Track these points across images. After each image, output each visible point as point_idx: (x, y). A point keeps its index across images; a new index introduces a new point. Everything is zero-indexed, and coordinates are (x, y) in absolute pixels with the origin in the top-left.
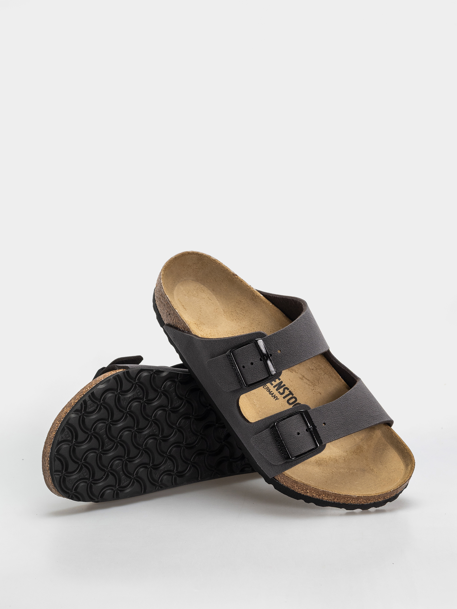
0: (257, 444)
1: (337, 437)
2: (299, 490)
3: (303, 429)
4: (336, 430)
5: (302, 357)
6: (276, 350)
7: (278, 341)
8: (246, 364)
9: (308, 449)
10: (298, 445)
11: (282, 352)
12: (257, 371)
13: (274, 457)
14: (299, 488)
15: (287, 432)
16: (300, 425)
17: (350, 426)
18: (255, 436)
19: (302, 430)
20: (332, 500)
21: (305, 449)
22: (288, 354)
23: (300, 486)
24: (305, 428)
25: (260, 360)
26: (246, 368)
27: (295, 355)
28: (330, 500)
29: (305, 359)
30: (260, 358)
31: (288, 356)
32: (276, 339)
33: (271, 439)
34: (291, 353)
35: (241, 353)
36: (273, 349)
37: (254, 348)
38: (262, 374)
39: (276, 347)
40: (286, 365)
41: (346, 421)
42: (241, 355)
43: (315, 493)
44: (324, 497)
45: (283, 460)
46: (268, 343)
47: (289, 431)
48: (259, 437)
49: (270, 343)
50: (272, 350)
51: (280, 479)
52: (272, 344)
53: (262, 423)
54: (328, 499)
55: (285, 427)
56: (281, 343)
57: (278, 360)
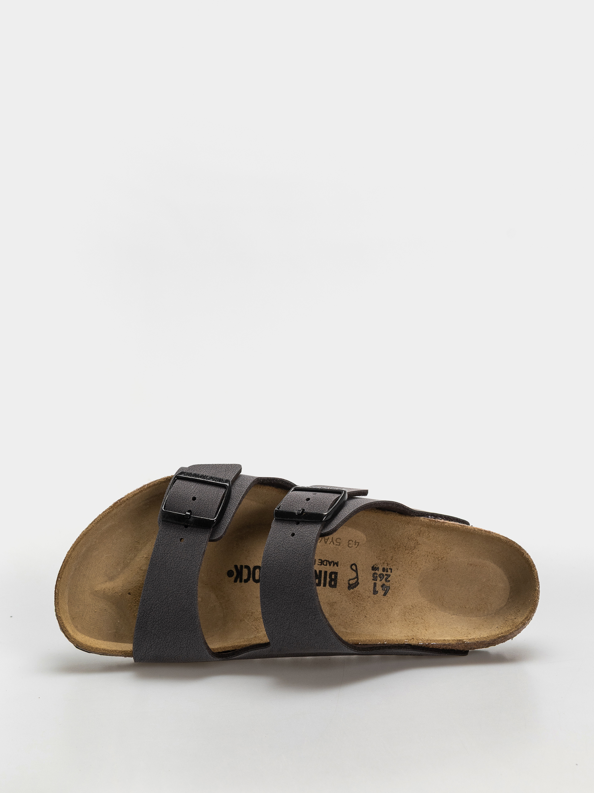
19: (195, 506)
56: (300, 542)
57: (286, 528)
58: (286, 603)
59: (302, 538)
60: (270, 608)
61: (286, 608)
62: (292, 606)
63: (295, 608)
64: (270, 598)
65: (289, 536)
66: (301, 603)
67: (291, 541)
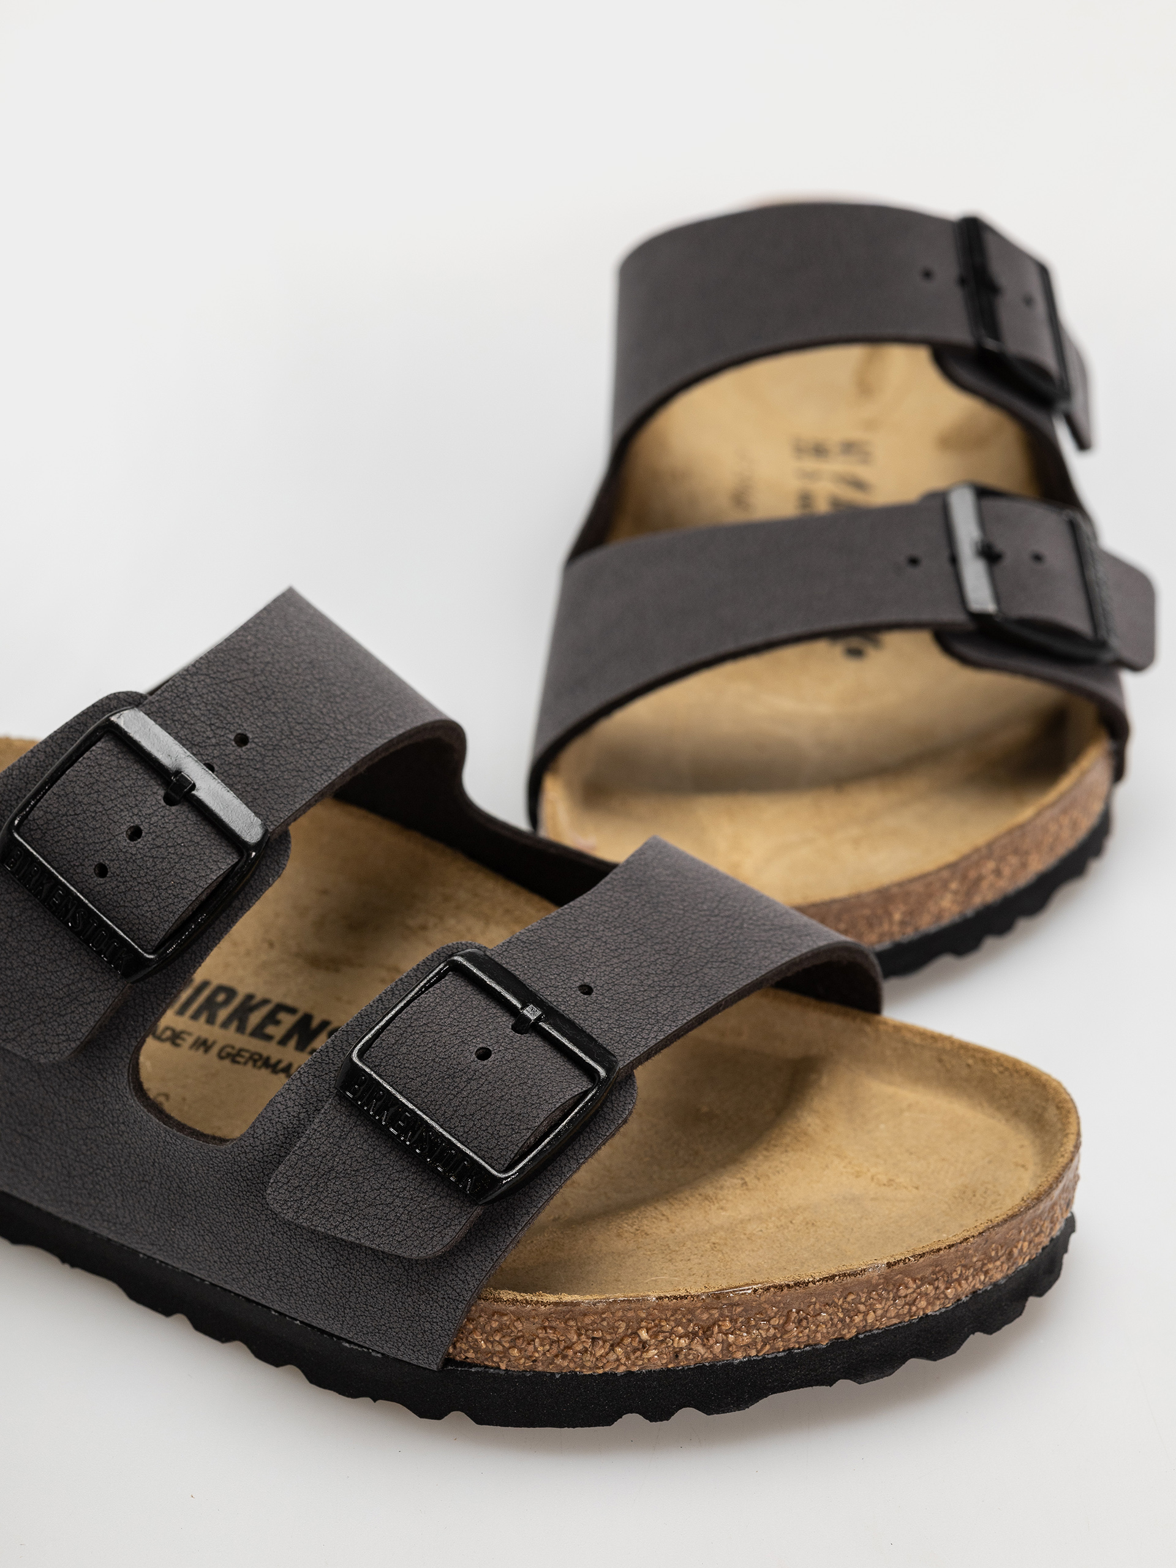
0: (306, 1203)
1: (668, 1023)
2: (598, 1354)
3: (496, 1029)
4: (654, 1000)
5: (354, 741)
6: (222, 739)
7: (216, 697)
8: (109, 847)
9: (562, 1101)
10: (503, 1102)
11: (256, 740)
12: (174, 856)
13: (414, 1220)
14: (594, 1339)
15: (429, 1070)
16: (476, 1019)
17: (706, 970)
18: (281, 1168)
19: (493, 1033)
20: (775, 1338)
21: (545, 1107)
22: (284, 742)
23: (594, 1322)
24: (507, 1021)
25: (165, 801)
26: (113, 868)
27: (318, 738)
28: (765, 1342)
29: (370, 744)
30: (162, 792)
31: (289, 751)
32: (204, 691)
33: (366, 1141)
34: (295, 733)
35: (63, 811)
36: (208, 738)
37: (119, 759)
38: (201, 860)
39: (218, 728)
40: (299, 790)
41: (678, 958)
42: (70, 818)
43: (680, 1330)
44: (731, 1338)
45: (460, 1207)
46: (174, 721)
47: (433, 1060)
48: (300, 1164)
49: (185, 716)
50: (204, 744)
51: (487, 1341)
52: (195, 716)
53: (290, 1104)
54: (754, 1343)
55: (409, 1053)
56: (234, 703)
57: (251, 780)
59: (220, 709)
65: (254, 745)
67: (259, 724)
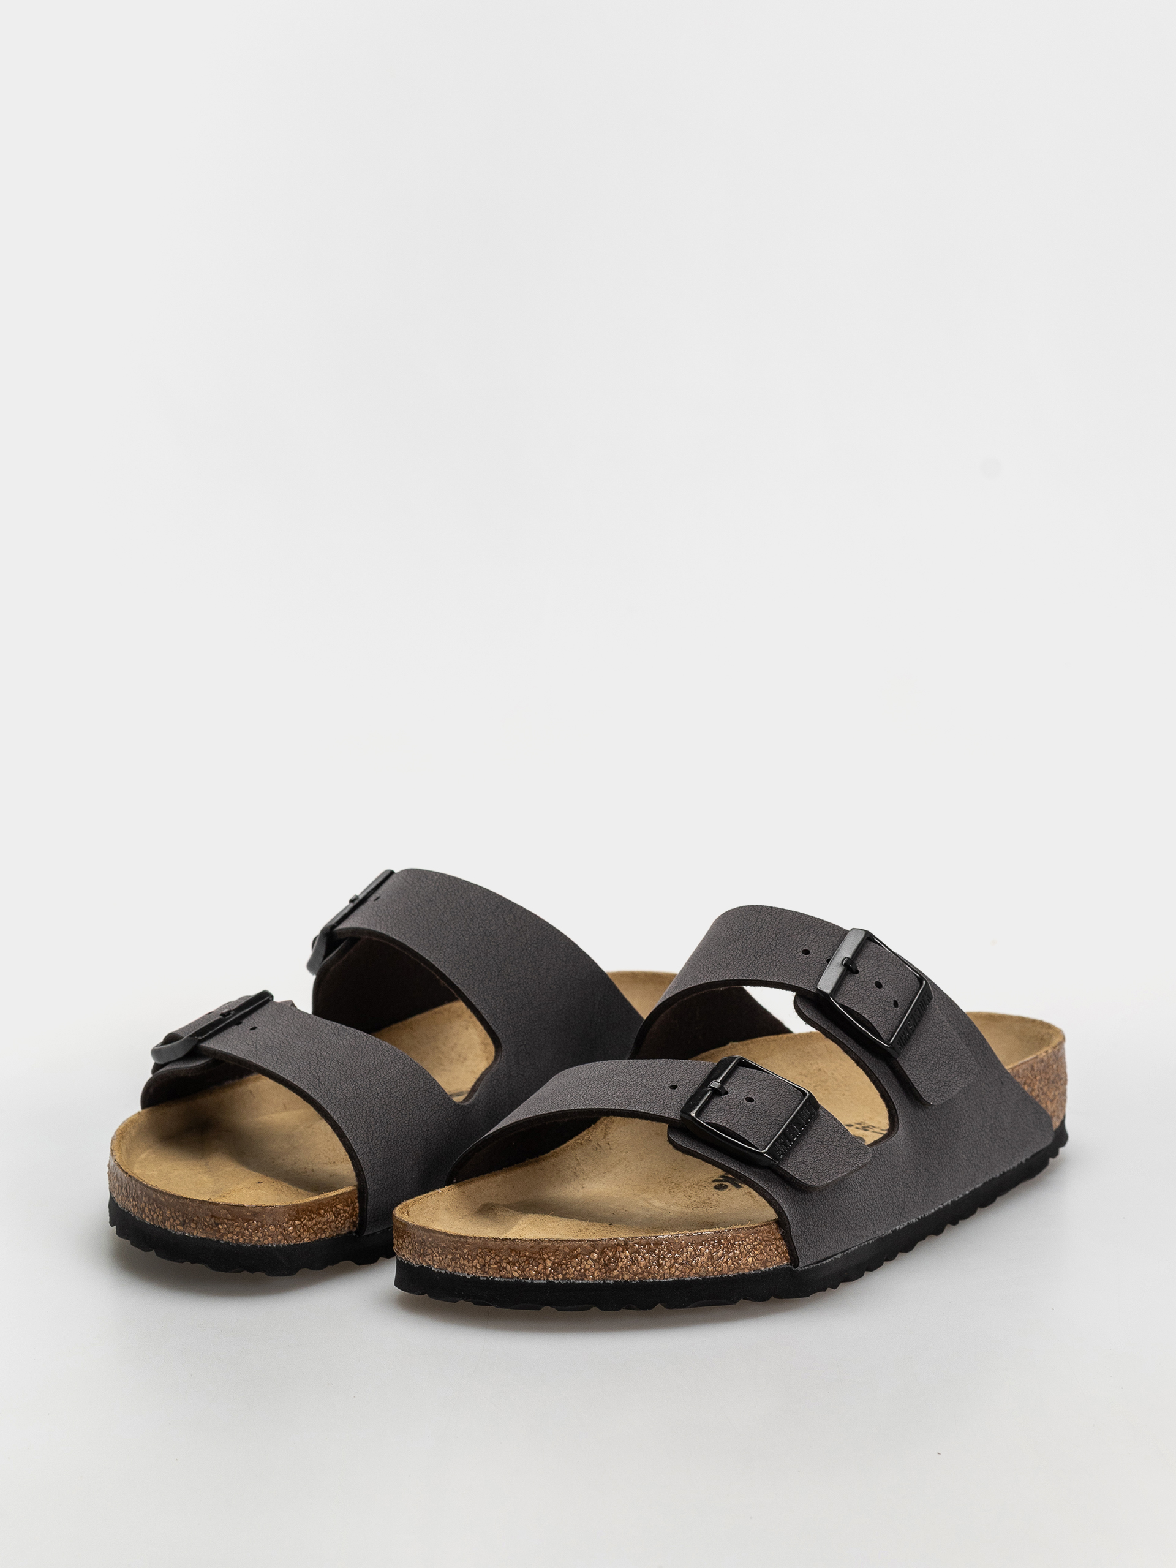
58: (463, 932)
60: (451, 959)
61: (470, 938)
62: (474, 928)
63: (479, 928)
64: (437, 947)
66: (479, 913)
